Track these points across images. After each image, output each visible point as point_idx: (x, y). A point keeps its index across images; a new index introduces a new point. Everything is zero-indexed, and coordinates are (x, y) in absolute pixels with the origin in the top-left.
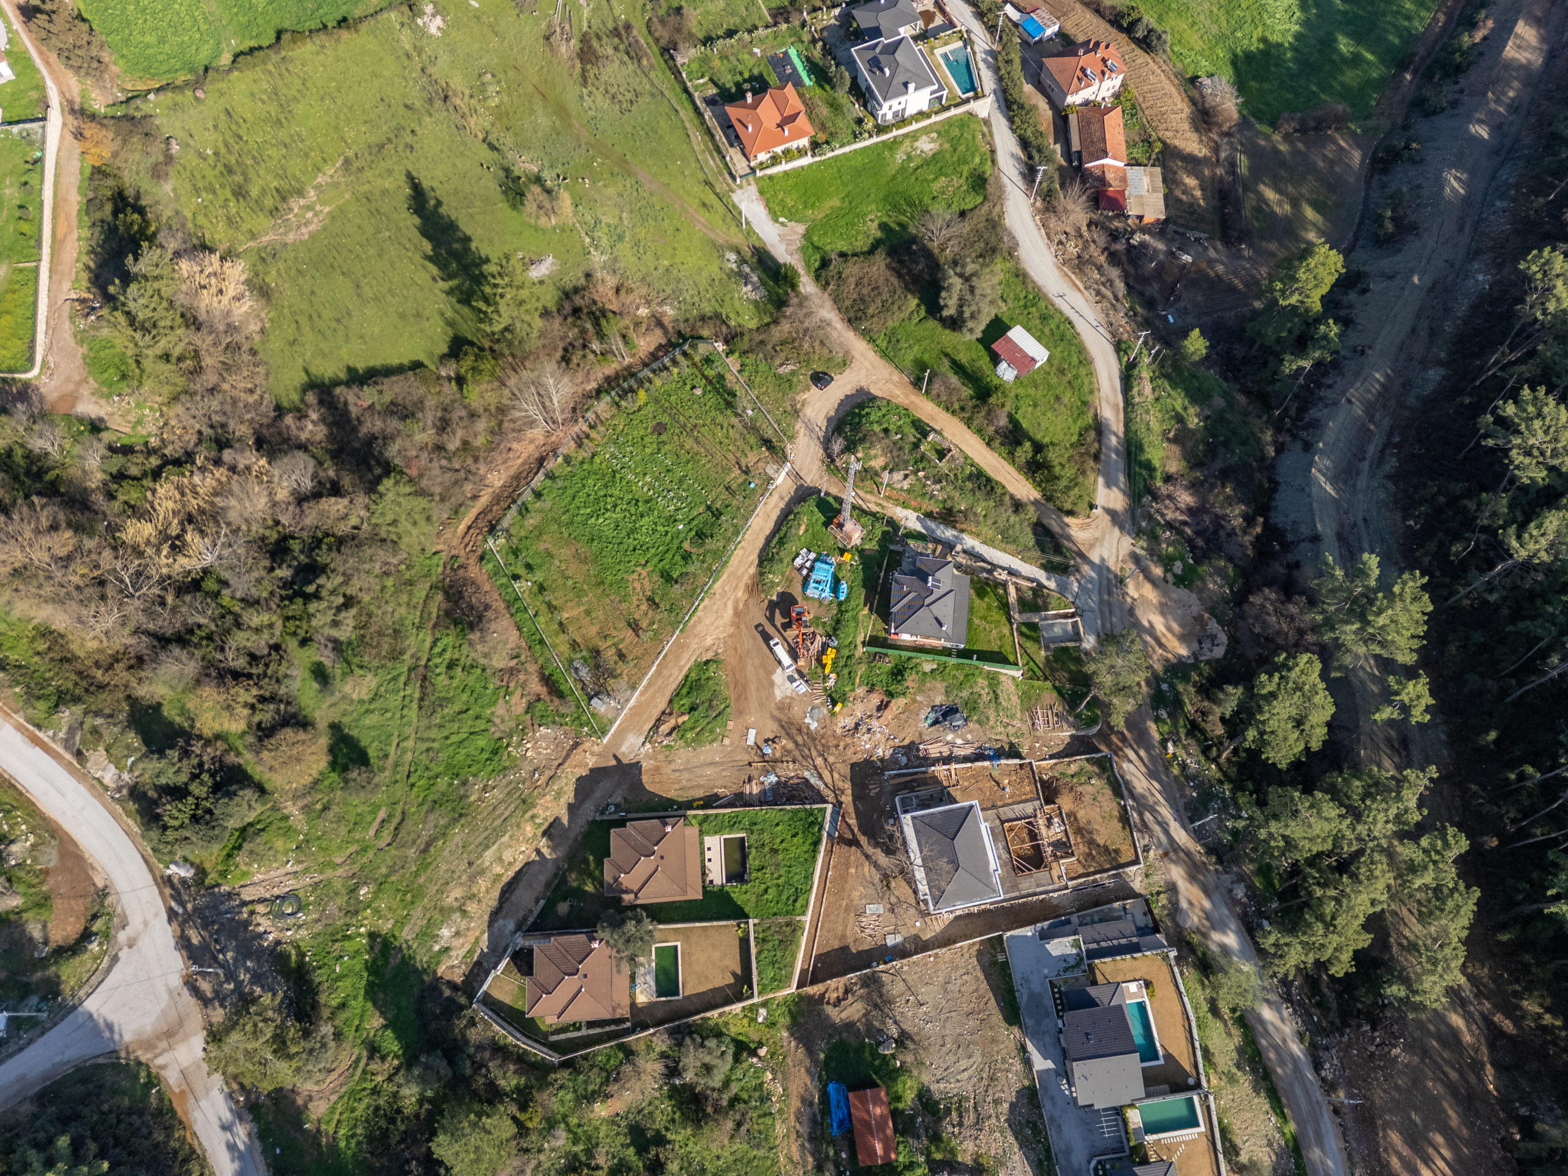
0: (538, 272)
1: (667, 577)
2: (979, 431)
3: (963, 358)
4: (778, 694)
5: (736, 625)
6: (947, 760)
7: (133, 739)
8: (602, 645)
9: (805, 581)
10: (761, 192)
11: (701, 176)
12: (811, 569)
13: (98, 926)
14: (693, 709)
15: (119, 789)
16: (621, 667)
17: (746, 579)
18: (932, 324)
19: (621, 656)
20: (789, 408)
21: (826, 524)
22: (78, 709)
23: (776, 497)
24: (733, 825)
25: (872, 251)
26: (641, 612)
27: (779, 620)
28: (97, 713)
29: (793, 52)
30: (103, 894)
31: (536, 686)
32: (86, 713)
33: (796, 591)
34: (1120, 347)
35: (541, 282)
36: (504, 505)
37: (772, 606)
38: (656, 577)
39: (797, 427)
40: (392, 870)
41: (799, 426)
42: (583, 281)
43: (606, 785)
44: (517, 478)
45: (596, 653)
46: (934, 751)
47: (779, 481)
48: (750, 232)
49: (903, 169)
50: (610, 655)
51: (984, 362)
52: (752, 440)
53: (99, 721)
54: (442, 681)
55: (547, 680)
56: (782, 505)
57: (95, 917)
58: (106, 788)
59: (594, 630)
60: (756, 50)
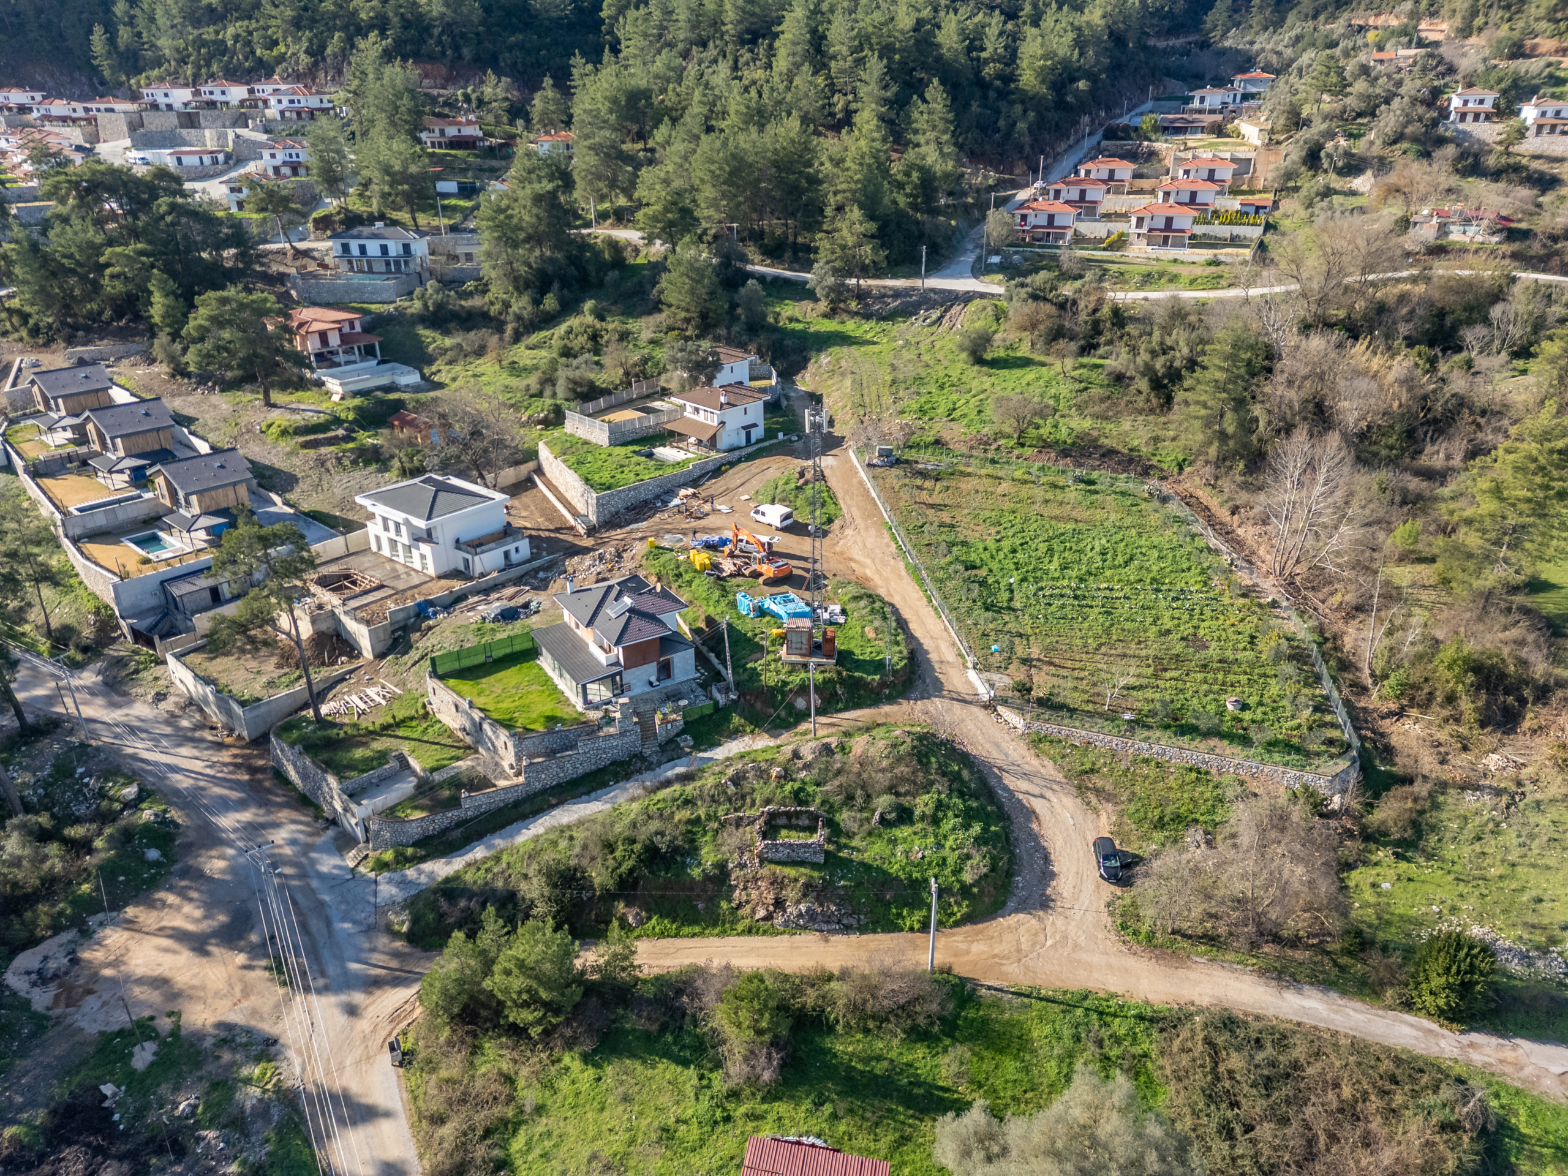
8: (942, 483)
17: (877, 580)
20: (1097, 781)
23: (950, 656)
39: (1049, 764)
41: (1049, 769)
47: (972, 675)
56: (933, 657)
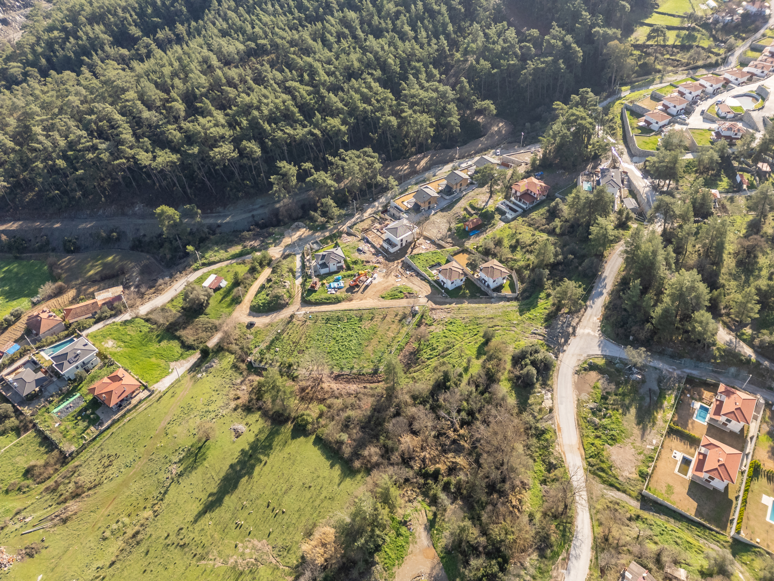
0: (241, 427)
1: (360, 320)
2: (253, 282)
3: (220, 297)
4: (381, 280)
5: (365, 298)
6: (373, 246)
7: (531, 400)
8: (396, 321)
9: (339, 288)
10: (157, 382)
11: (155, 405)
12: (334, 288)
13: (586, 366)
14: (401, 292)
15: (549, 391)
16: (400, 313)
17: (348, 303)
18: (208, 310)
19: (396, 315)
20: (268, 327)
21: (315, 291)
22: (538, 425)
23: (311, 310)
24: (426, 271)
25: (178, 338)
26: (378, 318)
27: (356, 289)
28: (535, 417)
29: (55, 411)
30: (577, 372)
31: (423, 327)
32: (537, 421)
33: (344, 289)
34: (195, 270)
35: (247, 424)
36: (362, 377)
37: (352, 293)
38: (363, 322)
40: (504, 321)
41: (275, 321)
42: (239, 410)
43: (438, 300)
44: (348, 382)
45: (400, 321)
46: (373, 250)
47: (304, 312)
48: (183, 376)
49: (126, 346)
50: (398, 318)
51: (221, 291)
52: (290, 326)
53: (536, 414)
54: (441, 348)
55: (419, 325)
57: (585, 369)
58: (552, 395)
59: (394, 326)
60: (57, 425)
